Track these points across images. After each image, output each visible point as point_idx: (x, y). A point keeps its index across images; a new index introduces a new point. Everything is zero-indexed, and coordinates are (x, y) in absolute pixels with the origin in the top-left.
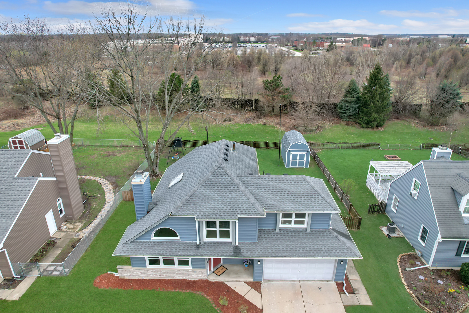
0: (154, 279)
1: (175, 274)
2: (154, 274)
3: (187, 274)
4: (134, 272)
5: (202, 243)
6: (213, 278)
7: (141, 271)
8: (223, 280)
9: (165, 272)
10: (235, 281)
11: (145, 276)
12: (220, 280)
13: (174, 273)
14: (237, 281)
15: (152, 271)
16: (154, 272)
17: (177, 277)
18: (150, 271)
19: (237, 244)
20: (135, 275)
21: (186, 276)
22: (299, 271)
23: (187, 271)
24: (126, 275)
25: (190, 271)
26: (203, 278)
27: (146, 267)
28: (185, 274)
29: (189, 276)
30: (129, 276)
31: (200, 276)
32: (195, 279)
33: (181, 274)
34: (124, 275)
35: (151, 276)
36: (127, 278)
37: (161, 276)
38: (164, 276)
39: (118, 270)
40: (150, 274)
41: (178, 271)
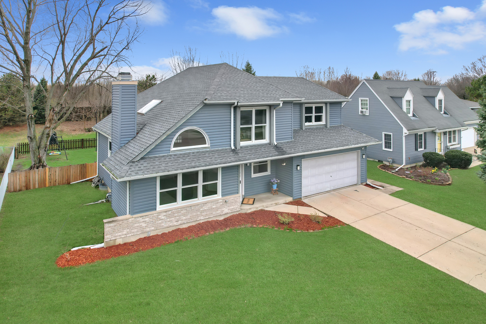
0: (166, 231)
1: (199, 213)
2: (169, 220)
3: (216, 208)
4: (136, 225)
5: (238, 148)
7: (147, 219)
8: (261, 207)
9: (185, 211)
10: (274, 205)
11: (153, 228)
12: (258, 208)
13: (198, 210)
14: (276, 204)
15: (165, 214)
16: (169, 216)
18: (162, 217)
20: (136, 230)
21: (214, 213)
22: (331, 176)
23: (216, 202)
24: (120, 236)
25: (220, 202)
26: (236, 211)
27: (156, 209)
28: (214, 208)
29: (219, 212)
30: (125, 234)
31: (233, 207)
32: (226, 215)
33: (207, 209)
34: (115, 237)
35: (163, 226)
36: (120, 241)
37: (178, 221)
38: (183, 220)
39: (106, 226)
40: (161, 223)
41: (203, 206)
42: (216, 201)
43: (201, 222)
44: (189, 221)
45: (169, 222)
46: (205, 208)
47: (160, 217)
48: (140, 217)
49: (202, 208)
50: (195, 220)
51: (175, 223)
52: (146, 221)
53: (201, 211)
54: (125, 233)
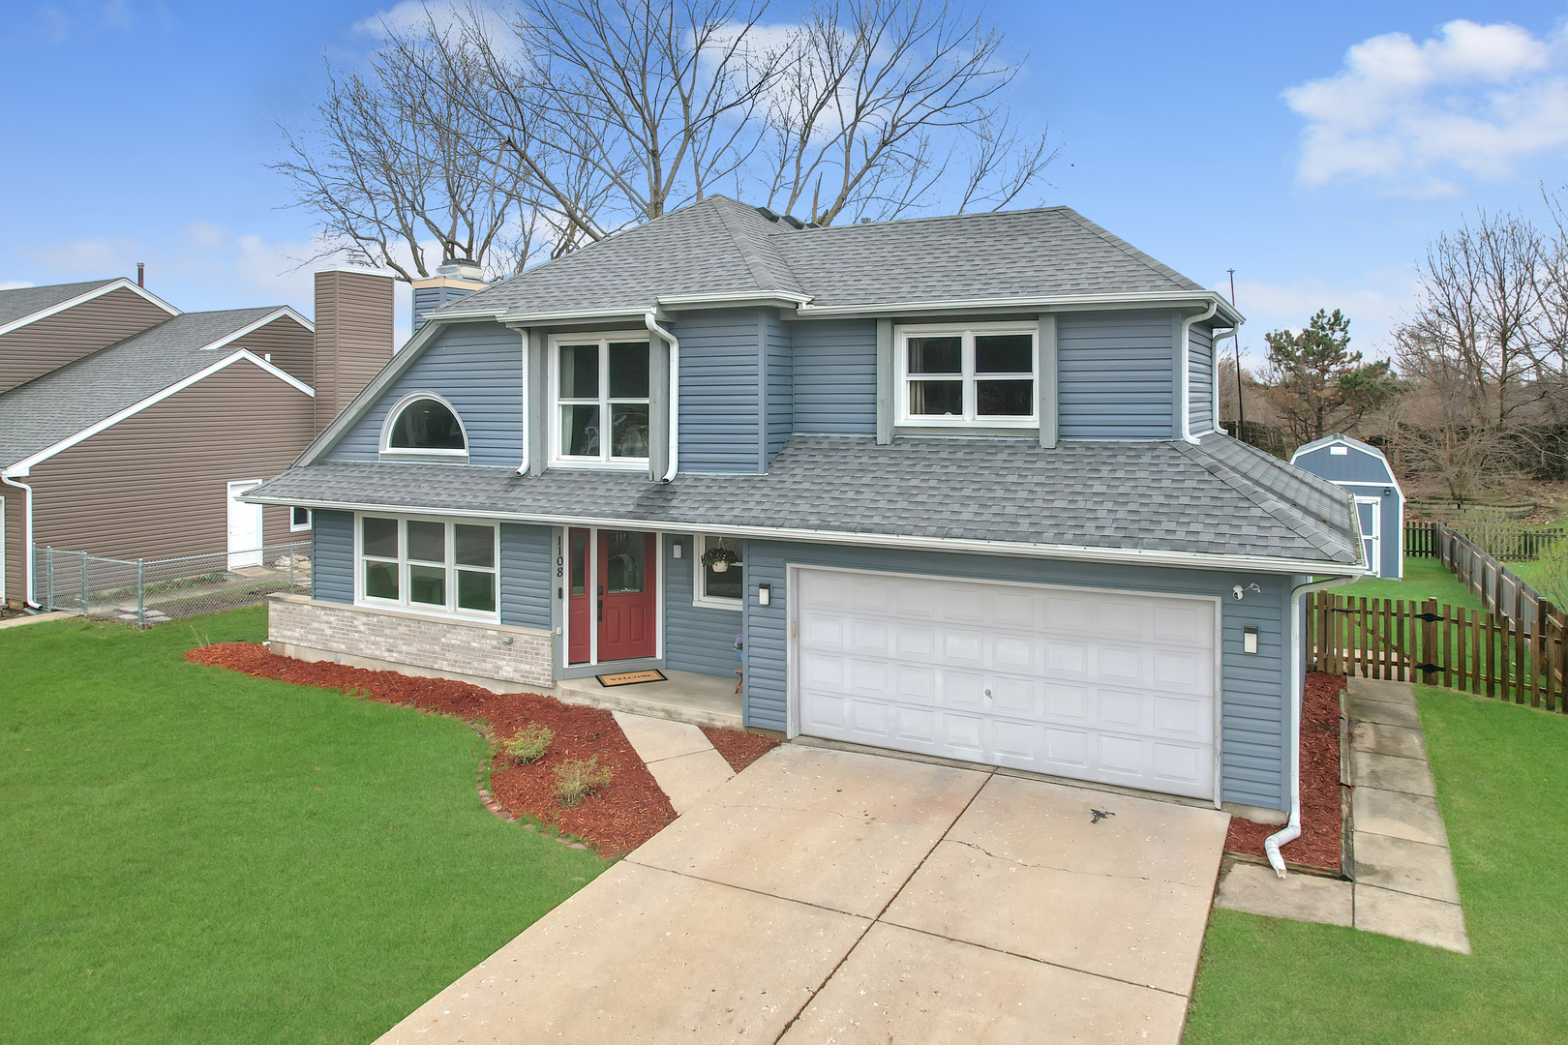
0: (371, 666)
2: (373, 638)
3: (479, 650)
4: (314, 624)
6: (578, 692)
7: (332, 619)
8: (610, 700)
10: (662, 714)
11: (343, 647)
12: (598, 702)
13: (435, 640)
14: (670, 715)
17: (445, 666)
18: (359, 623)
19: (670, 475)
20: (314, 637)
21: (476, 664)
22: (988, 693)
23: (481, 633)
24: (290, 638)
25: (492, 637)
26: (536, 682)
27: (351, 600)
28: (474, 650)
29: (488, 666)
30: (298, 639)
31: (528, 667)
32: (510, 685)
33: (459, 646)
34: (283, 637)
35: (362, 649)
36: (290, 652)
37: (392, 651)
38: (402, 652)
39: (272, 605)
40: (357, 640)
41: (449, 632)
42: (481, 629)
43: (447, 677)
44: (415, 663)
45: (373, 644)
46: (454, 638)
47: (356, 623)
48: (324, 608)
49: (445, 636)
50: (428, 665)
51: (386, 654)
52: (330, 623)
53: (444, 644)
54: (297, 635)
